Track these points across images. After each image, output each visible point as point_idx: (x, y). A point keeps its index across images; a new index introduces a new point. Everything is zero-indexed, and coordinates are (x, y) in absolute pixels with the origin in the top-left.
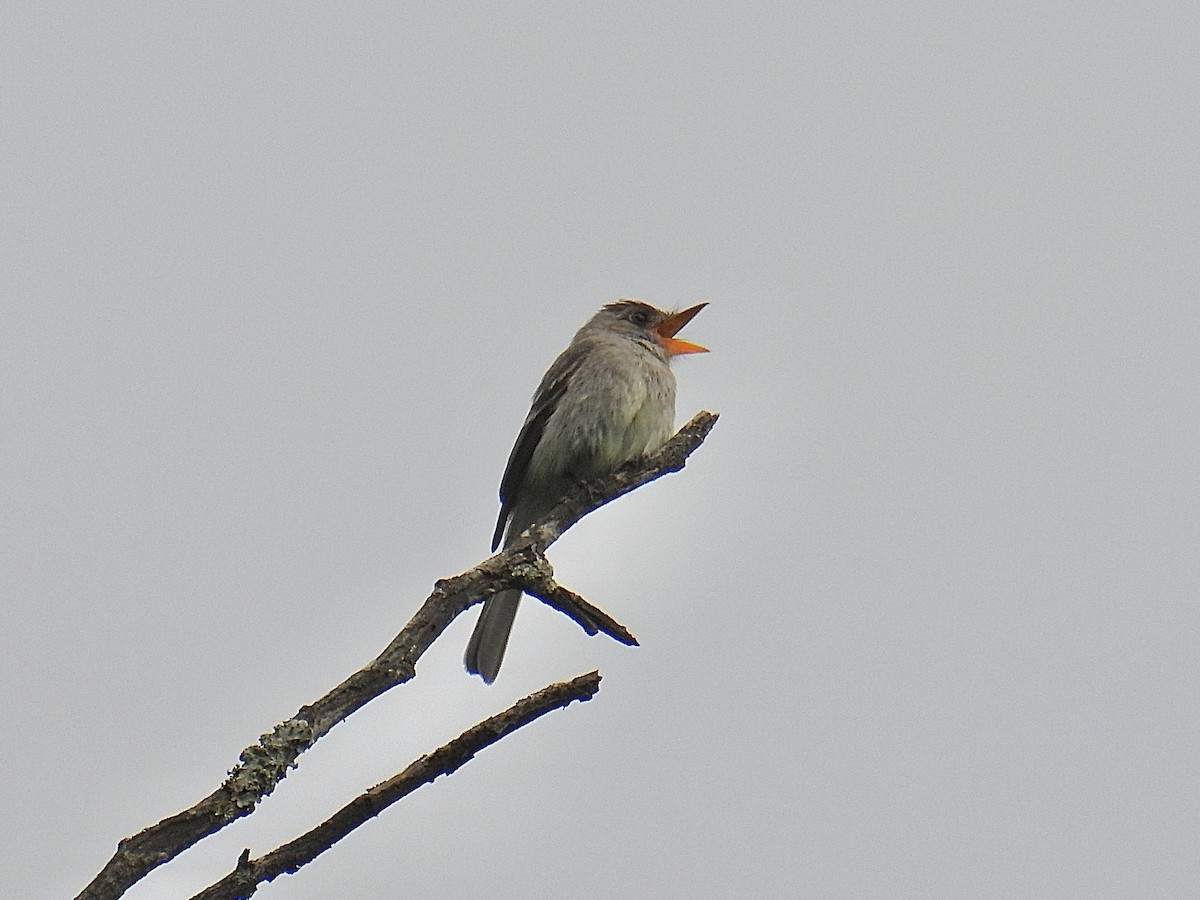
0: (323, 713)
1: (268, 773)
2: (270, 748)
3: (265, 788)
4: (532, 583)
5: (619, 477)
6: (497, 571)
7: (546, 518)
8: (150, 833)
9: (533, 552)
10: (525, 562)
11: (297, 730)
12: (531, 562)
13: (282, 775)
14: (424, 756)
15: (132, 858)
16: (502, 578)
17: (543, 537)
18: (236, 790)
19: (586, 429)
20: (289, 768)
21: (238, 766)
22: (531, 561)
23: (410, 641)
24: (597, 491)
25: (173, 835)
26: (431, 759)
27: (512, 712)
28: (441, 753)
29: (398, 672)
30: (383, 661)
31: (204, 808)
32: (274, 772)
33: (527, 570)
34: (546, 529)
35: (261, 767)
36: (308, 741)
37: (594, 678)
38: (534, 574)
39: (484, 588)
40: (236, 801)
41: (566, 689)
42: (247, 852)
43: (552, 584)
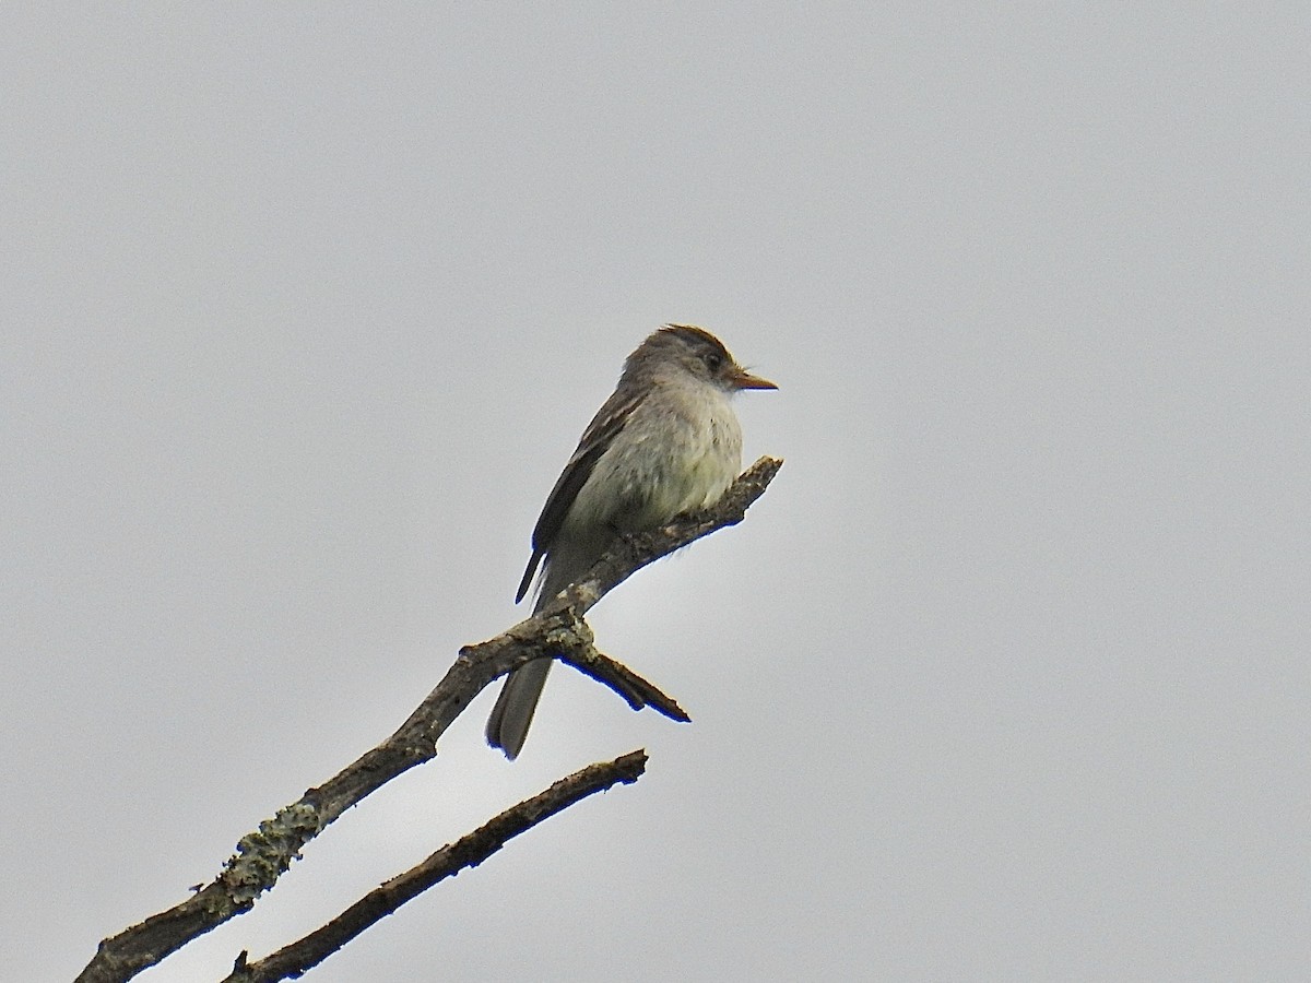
0: (331, 797)
1: (268, 864)
2: (271, 836)
3: (265, 881)
4: (569, 650)
5: (669, 530)
6: (530, 637)
7: (586, 576)
8: (135, 931)
9: (569, 616)
10: (562, 626)
11: (301, 816)
12: (569, 627)
13: (284, 867)
14: (447, 845)
15: (114, 960)
16: (535, 644)
17: (582, 598)
18: (232, 884)
19: (640, 474)
20: (292, 859)
21: (235, 857)
22: (568, 625)
23: (430, 716)
24: (644, 547)
25: (160, 935)
26: (454, 849)
27: (546, 796)
28: (465, 843)
29: (417, 751)
30: (400, 738)
31: (196, 904)
32: (275, 864)
33: (563, 635)
34: (586, 590)
35: (260, 858)
36: (315, 829)
37: (638, 758)
38: (572, 640)
39: (516, 656)
40: (232, 897)
41: (607, 770)
42: (244, 954)
43: (592, 652)
